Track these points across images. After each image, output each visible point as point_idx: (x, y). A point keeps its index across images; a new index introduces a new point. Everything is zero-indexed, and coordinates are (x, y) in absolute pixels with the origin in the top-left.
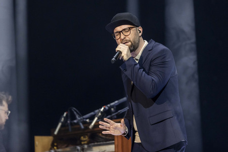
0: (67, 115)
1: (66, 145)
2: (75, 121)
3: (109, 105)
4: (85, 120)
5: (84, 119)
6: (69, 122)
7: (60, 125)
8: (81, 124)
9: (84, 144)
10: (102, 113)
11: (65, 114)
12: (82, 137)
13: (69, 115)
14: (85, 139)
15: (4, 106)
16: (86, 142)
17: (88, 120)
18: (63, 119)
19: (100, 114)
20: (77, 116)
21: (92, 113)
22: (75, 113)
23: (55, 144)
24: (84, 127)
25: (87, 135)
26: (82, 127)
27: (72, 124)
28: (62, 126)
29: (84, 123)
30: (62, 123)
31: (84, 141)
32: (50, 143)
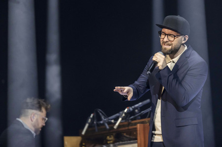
0: (93, 116)
1: (93, 145)
2: (102, 122)
3: (133, 107)
4: (110, 121)
5: (109, 119)
6: (95, 123)
7: (87, 125)
8: (106, 125)
9: (110, 143)
10: (125, 113)
11: (92, 116)
12: (108, 137)
13: (95, 116)
14: (110, 139)
15: (42, 112)
16: (111, 142)
17: (113, 121)
18: (90, 120)
19: (124, 115)
20: (103, 117)
21: (117, 115)
22: (101, 114)
23: (84, 144)
24: (109, 127)
25: (112, 135)
26: (108, 127)
27: (98, 125)
28: (89, 127)
29: (110, 123)
30: (89, 124)
31: (110, 140)
32: (79, 143)
